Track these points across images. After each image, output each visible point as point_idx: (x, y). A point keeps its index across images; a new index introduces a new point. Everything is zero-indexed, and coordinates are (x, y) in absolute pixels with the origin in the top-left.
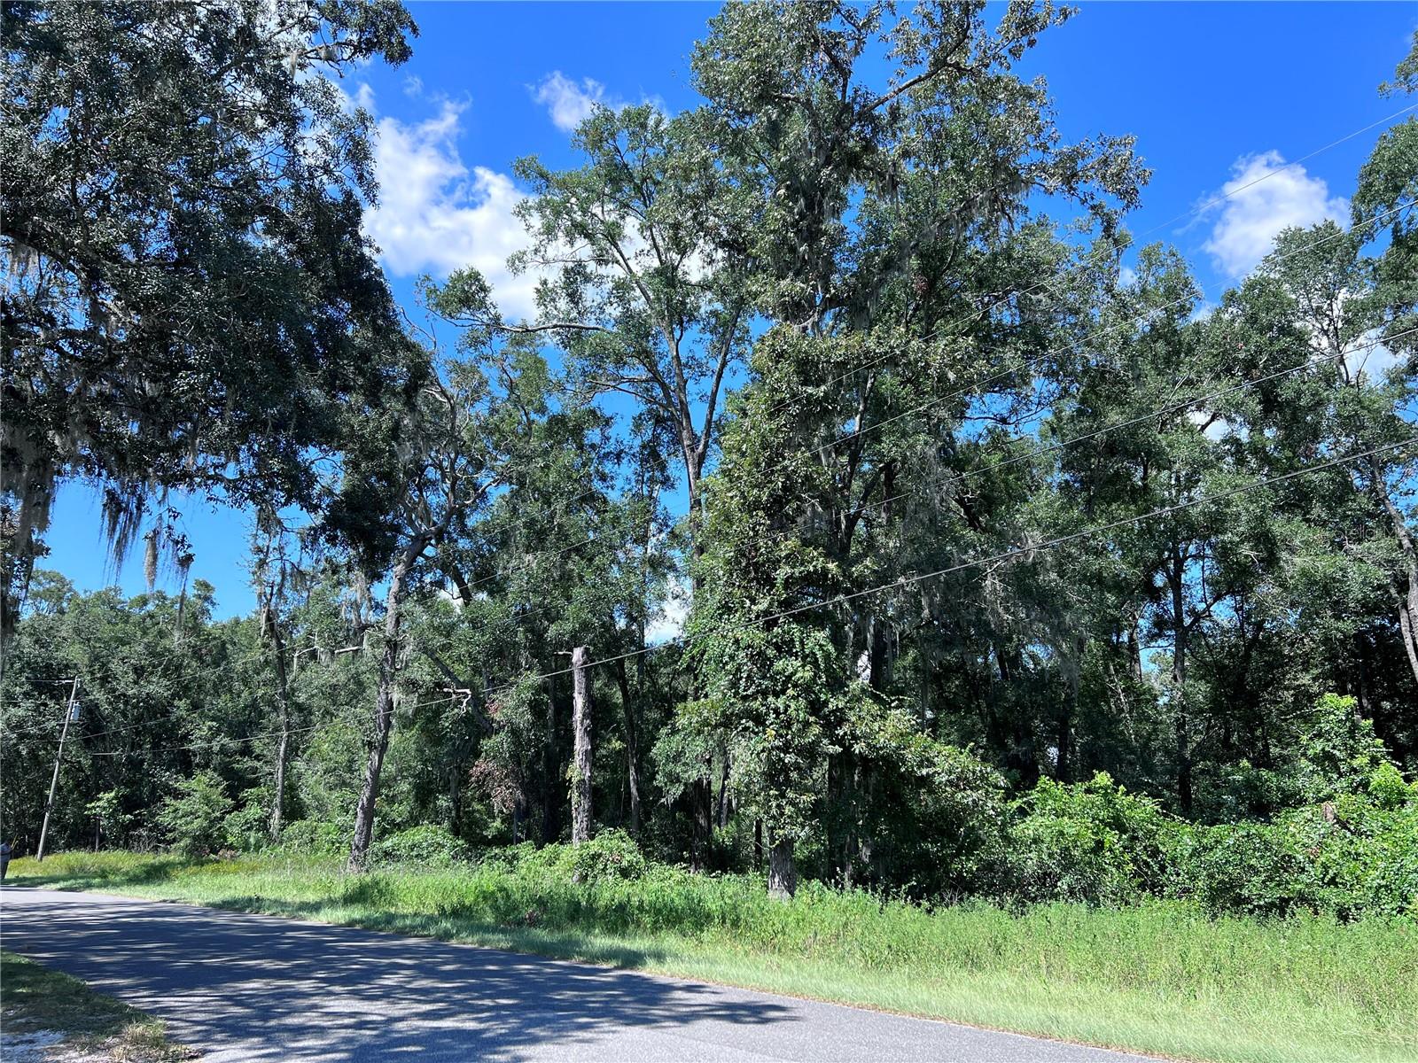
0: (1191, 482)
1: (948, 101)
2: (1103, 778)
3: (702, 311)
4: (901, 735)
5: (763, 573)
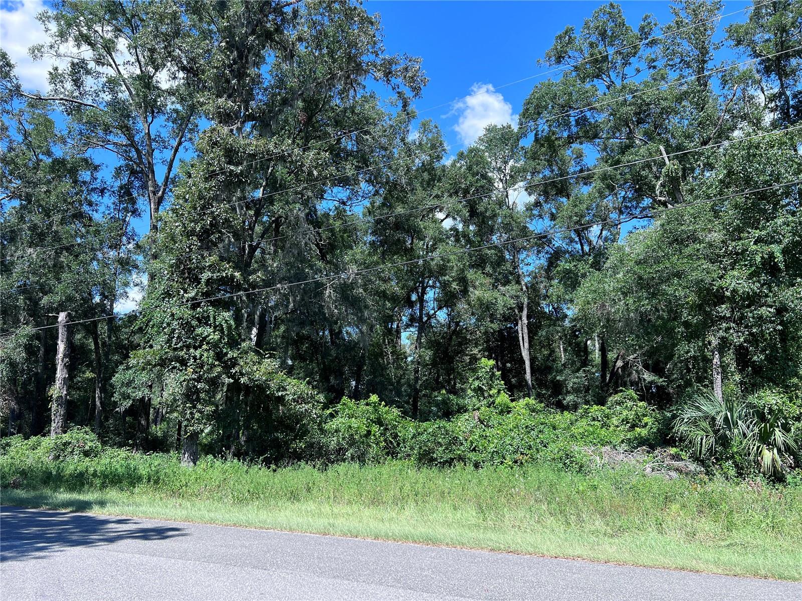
0: (434, 248)
1: (327, 14)
2: (374, 398)
3: (168, 108)
4: (269, 373)
5: (193, 275)
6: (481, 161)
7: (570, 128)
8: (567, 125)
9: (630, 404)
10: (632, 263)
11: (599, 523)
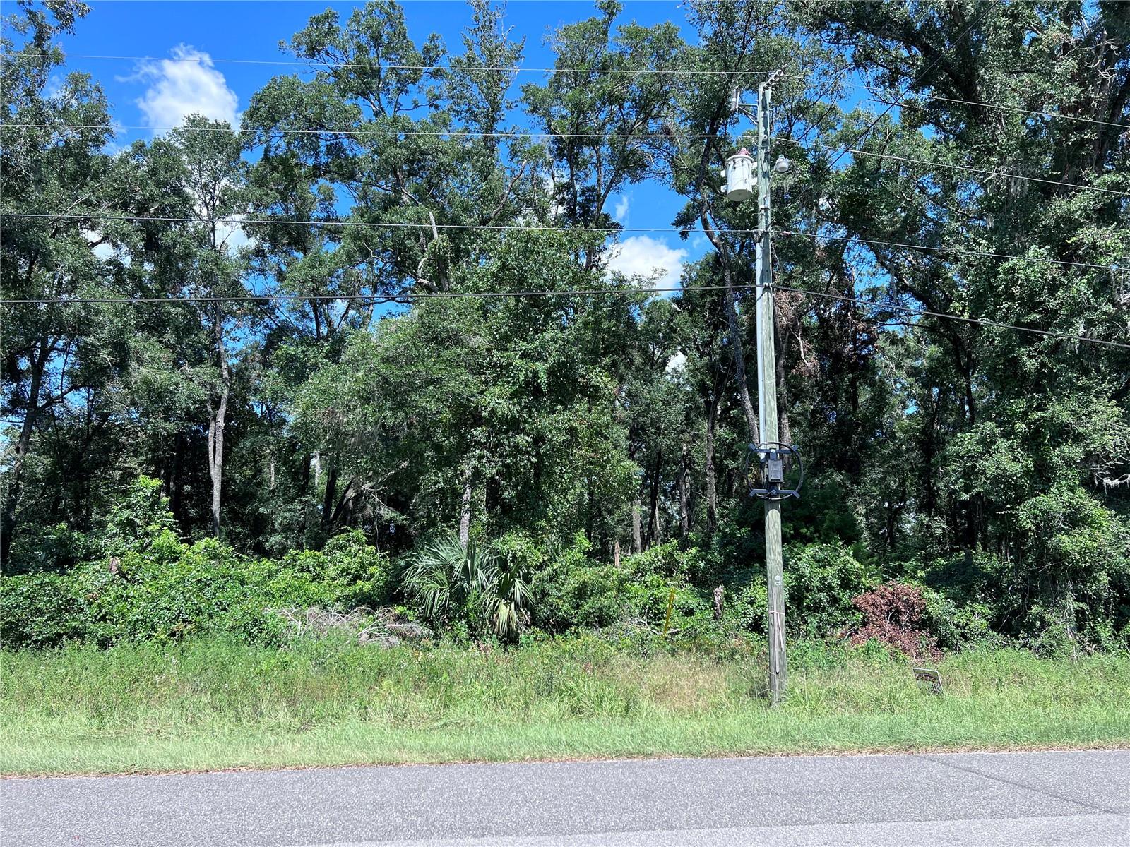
0: (71, 287)
6: (173, 166)
7: (317, 154)
8: (315, 149)
9: (354, 548)
10: (377, 360)
11: (284, 715)
